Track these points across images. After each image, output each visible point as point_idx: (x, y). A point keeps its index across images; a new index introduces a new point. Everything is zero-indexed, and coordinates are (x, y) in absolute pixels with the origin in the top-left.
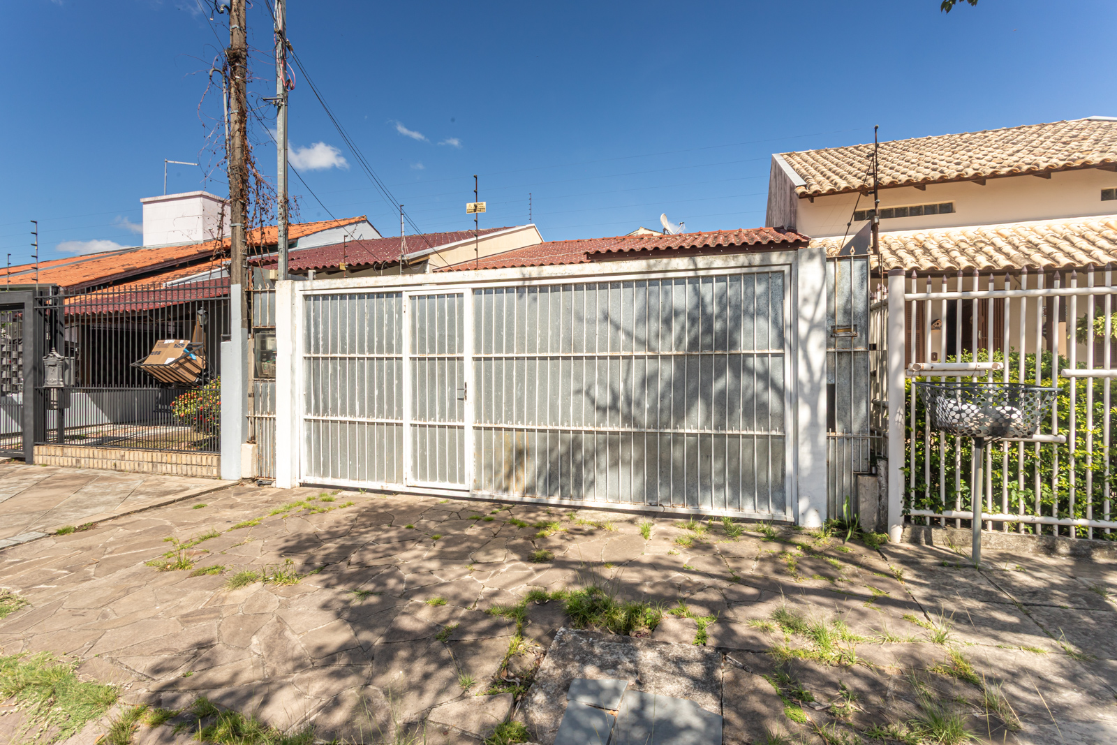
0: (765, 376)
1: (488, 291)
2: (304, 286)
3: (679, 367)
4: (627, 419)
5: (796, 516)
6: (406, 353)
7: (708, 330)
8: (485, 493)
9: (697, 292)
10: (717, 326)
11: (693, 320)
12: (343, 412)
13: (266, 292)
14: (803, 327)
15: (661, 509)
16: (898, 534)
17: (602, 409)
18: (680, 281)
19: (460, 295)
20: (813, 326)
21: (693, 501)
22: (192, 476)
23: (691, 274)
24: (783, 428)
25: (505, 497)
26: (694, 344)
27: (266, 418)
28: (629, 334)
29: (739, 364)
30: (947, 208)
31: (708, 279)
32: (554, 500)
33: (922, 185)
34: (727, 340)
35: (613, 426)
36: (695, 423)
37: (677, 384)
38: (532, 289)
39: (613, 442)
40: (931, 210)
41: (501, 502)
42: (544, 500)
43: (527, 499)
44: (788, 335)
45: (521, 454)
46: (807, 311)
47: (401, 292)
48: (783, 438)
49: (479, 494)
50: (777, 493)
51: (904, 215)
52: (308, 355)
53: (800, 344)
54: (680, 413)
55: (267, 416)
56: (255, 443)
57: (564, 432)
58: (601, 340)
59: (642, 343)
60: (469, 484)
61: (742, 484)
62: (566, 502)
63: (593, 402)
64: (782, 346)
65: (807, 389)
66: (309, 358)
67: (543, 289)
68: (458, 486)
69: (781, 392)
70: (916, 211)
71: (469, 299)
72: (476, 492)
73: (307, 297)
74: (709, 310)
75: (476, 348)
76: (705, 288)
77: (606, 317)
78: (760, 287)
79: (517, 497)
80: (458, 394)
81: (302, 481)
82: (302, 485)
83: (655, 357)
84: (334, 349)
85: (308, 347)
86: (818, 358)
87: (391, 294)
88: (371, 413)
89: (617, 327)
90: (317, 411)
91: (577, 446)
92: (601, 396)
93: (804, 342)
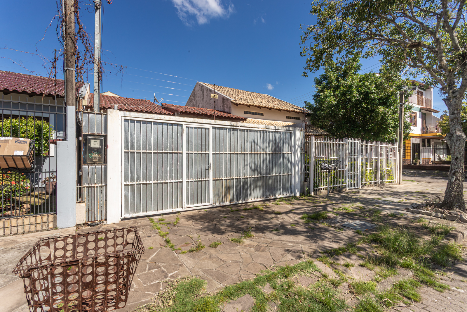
0: (288, 159)
1: (218, 128)
2: (124, 114)
3: (272, 157)
4: (260, 173)
5: (295, 194)
7: (278, 146)
8: (217, 204)
11: (275, 143)
13: (101, 114)
14: (296, 147)
15: (268, 198)
16: (312, 194)
18: (272, 132)
20: (298, 147)
21: (275, 195)
23: (274, 130)
24: (291, 172)
25: (224, 204)
26: (275, 150)
27: (94, 187)
28: (260, 147)
29: (283, 156)
30: (262, 114)
31: (278, 132)
32: (240, 202)
33: (259, 107)
34: (281, 149)
35: (256, 175)
36: (275, 173)
37: (271, 161)
39: (256, 180)
40: (259, 114)
41: (222, 206)
42: (237, 203)
43: (232, 203)
44: (293, 149)
45: (228, 188)
46: (297, 143)
47: (182, 124)
48: (291, 175)
49: (215, 205)
50: (291, 189)
52: (127, 151)
53: (295, 151)
55: (93, 185)
56: (84, 202)
57: (243, 178)
59: (264, 150)
60: (211, 202)
61: (284, 189)
62: (244, 202)
63: (251, 168)
64: (291, 151)
65: (297, 162)
66: (128, 153)
68: (208, 204)
69: (291, 163)
70: (256, 114)
71: (211, 131)
73: (126, 120)
74: (277, 141)
75: (214, 149)
76: (277, 134)
77: (254, 142)
78: (287, 136)
79: (228, 203)
80: (207, 167)
81: (123, 217)
82: (122, 220)
83: (266, 154)
84: (145, 148)
85: (127, 147)
86: (299, 154)
87: (176, 125)
88: (166, 178)
89: (257, 145)
90: (132, 179)
91: (247, 183)
92: (253, 167)
93: (297, 151)
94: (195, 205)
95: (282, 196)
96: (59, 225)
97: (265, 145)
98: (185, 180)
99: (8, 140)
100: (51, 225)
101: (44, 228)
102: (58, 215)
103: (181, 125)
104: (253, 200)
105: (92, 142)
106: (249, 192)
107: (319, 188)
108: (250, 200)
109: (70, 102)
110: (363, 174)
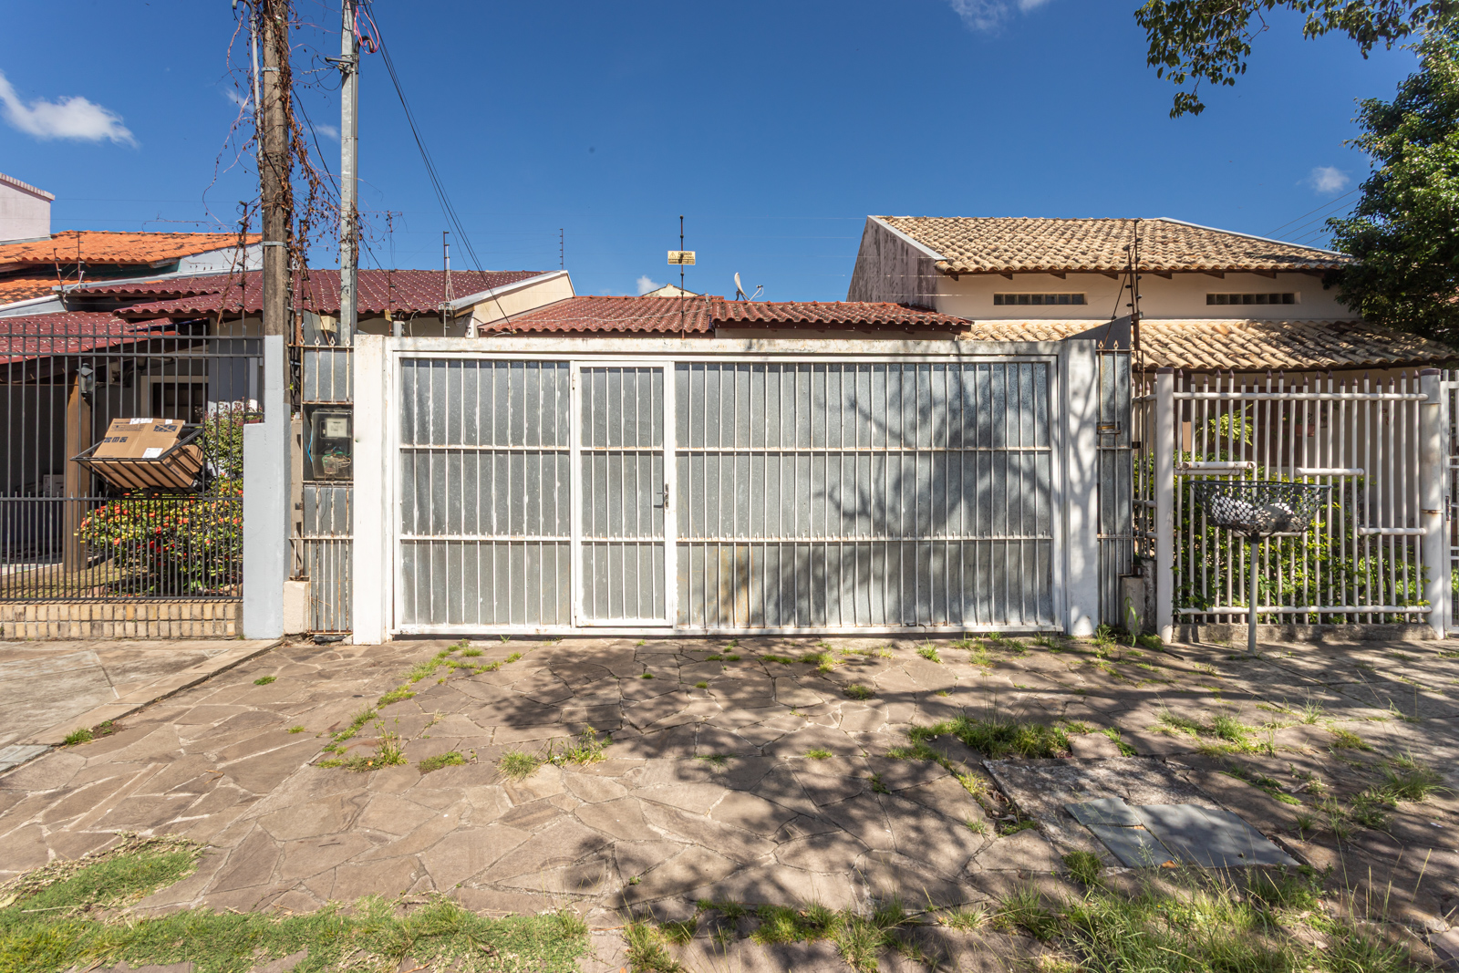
0: (1032, 476)
1: (699, 366)
2: (401, 345)
3: (940, 465)
4: (880, 526)
5: (1067, 627)
6: (576, 446)
7: (972, 423)
8: (695, 628)
10: (981, 418)
11: (954, 413)
12: (471, 528)
13: (329, 350)
14: (1074, 424)
15: (921, 630)
16: (1168, 635)
17: (850, 516)
18: (942, 367)
19: (659, 370)
20: (1083, 423)
21: (957, 618)
22: (181, 638)
23: (953, 359)
24: (1050, 531)
25: (724, 629)
26: (956, 437)
27: (328, 541)
28: (882, 427)
29: (1003, 463)
31: (971, 366)
32: (790, 629)
33: (1061, 273)
34: (989, 436)
35: (862, 533)
36: (956, 529)
37: (938, 483)
39: (860, 557)
40: (1064, 300)
41: (717, 638)
42: (777, 630)
43: (754, 630)
44: (1056, 432)
46: (1077, 405)
47: (568, 361)
48: (1050, 542)
49: (687, 630)
50: (1044, 602)
52: (407, 446)
53: (1069, 441)
54: (940, 518)
55: (329, 537)
56: (307, 580)
57: (801, 544)
58: (840, 429)
59: (899, 437)
60: (672, 616)
61: (1006, 596)
62: (806, 630)
63: (838, 506)
64: (1048, 443)
65: (1078, 489)
66: (410, 451)
68: (660, 622)
69: (1048, 492)
70: (1051, 300)
71: (670, 375)
72: (680, 627)
73: (405, 362)
74: (972, 401)
75: (682, 436)
76: (968, 377)
77: (854, 405)
78: (1025, 379)
79: (739, 629)
80: (656, 499)
81: (397, 631)
82: (397, 637)
83: (913, 454)
84: (455, 438)
85: (407, 435)
86: (1088, 456)
87: (548, 364)
88: (518, 528)
89: (868, 417)
90: (423, 527)
91: (819, 560)
92: (849, 500)
93: (1075, 440)
94: (610, 621)
95: (995, 627)
96: (247, 631)
97: (909, 415)
98: (577, 536)
99: (142, 426)
100: (231, 629)
101: (218, 633)
102: (245, 608)
103: (565, 365)
104: (848, 628)
105: (330, 423)
106: (830, 596)
107: (1217, 609)
108: (833, 627)
109: (271, 326)
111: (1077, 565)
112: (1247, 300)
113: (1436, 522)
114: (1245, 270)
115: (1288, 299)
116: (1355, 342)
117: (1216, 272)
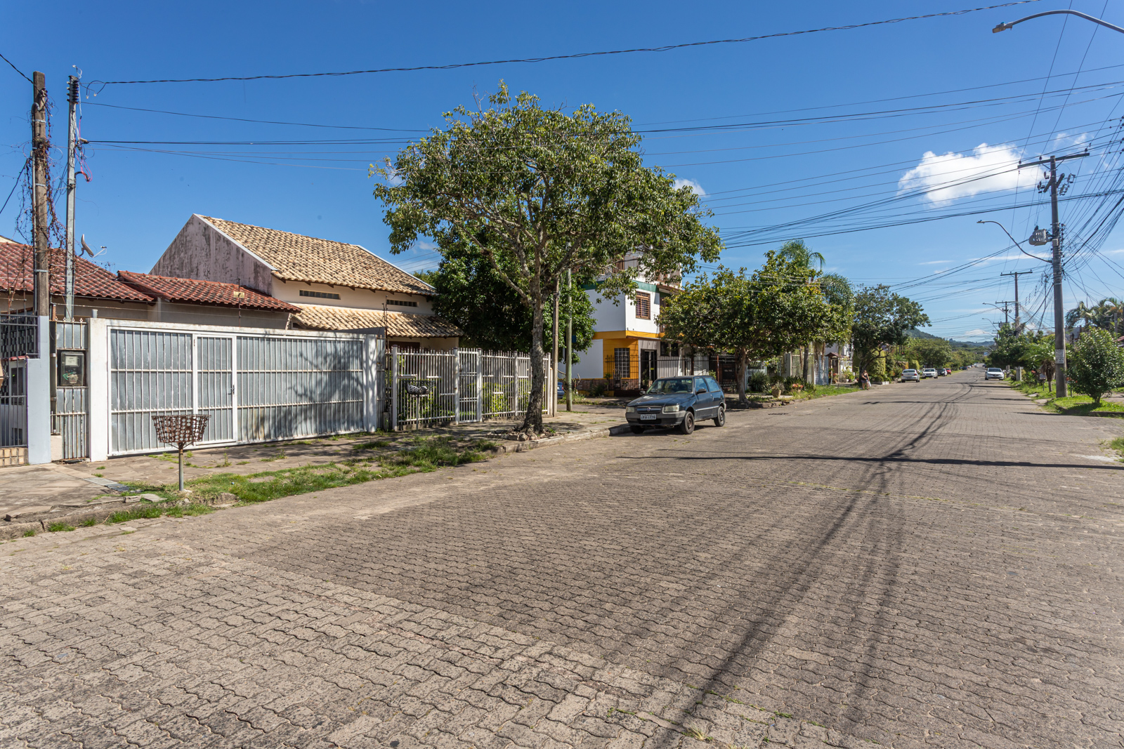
0: (357, 380)
1: (246, 338)
2: (111, 323)
3: (330, 377)
4: (311, 399)
5: (368, 429)
6: (196, 371)
7: (340, 362)
8: (245, 441)
9: (336, 348)
10: (342, 361)
11: (335, 358)
14: (370, 363)
15: (325, 435)
16: (396, 428)
17: (301, 396)
18: (330, 341)
19: (231, 339)
20: (373, 362)
21: (335, 430)
24: (363, 398)
25: (256, 441)
26: (335, 367)
27: (71, 416)
28: (311, 363)
29: (349, 376)
30: (337, 297)
31: (340, 341)
32: (280, 439)
33: (332, 285)
34: (346, 366)
35: (305, 402)
36: (335, 400)
37: (329, 383)
38: (269, 339)
39: (305, 410)
40: (330, 296)
41: (253, 444)
42: (276, 440)
43: (268, 440)
44: (365, 365)
45: (262, 420)
46: (371, 356)
48: (362, 402)
49: (242, 442)
50: (361, 422)
51: (325, 297)
52: (115, 370)
53: (368, 368)
54: (330, 397)
55: (71, 413)
56: (60, 435)
57: (283, 407)
58: (298, 365)
59: (317, 367)
60: (236, 437)
61: (351, 422)
62: (286, 439)
63: (296, 392)
64: (362, 368)
65: (371, 384)
66: (116, 372)
67: (274, 340)
68: (231, 440)
69: (362, 385)
70: (324, 296)
71: (235, 341)
72: (239, 442)
73: (113, 331)
74: (340, 354)
75: (239, 366)
76: (338, 345)
77: (301, 355)
78: (355, 348)
79: (262, 440)
80: (228, 391)
81: (110, 455)
82: (109, 458)
83: (321, 372)
84: (139, 366)
85: (115, 365)
86: (374, 373)
87: (183, 335)
88: (169, 405)
89: (306, 359)
90: (123, 407)
91: (290, 412)
92: (300, 390)
93: (370, 368)
94: (210, 442)
95: (348, 432)
96: (31, 460)
97: (320, 359)
98: (196, 407)
100: (22, 460)
101: (13, 463)
102: (29, 449)
103: (191, 335)
104: (300, 436)
105: (68, 359)
106: (294, 426)
107: (408, 420)
108: (296, 437)
109: (43, 311)
110: (487, 403)
111: (371, 409)
112: (401, 303)
113: (457, 391)
114: (401, 292)
115: (415, 305)
116: (437, 326)
117: (391, 292)
